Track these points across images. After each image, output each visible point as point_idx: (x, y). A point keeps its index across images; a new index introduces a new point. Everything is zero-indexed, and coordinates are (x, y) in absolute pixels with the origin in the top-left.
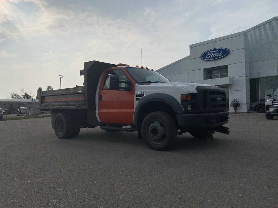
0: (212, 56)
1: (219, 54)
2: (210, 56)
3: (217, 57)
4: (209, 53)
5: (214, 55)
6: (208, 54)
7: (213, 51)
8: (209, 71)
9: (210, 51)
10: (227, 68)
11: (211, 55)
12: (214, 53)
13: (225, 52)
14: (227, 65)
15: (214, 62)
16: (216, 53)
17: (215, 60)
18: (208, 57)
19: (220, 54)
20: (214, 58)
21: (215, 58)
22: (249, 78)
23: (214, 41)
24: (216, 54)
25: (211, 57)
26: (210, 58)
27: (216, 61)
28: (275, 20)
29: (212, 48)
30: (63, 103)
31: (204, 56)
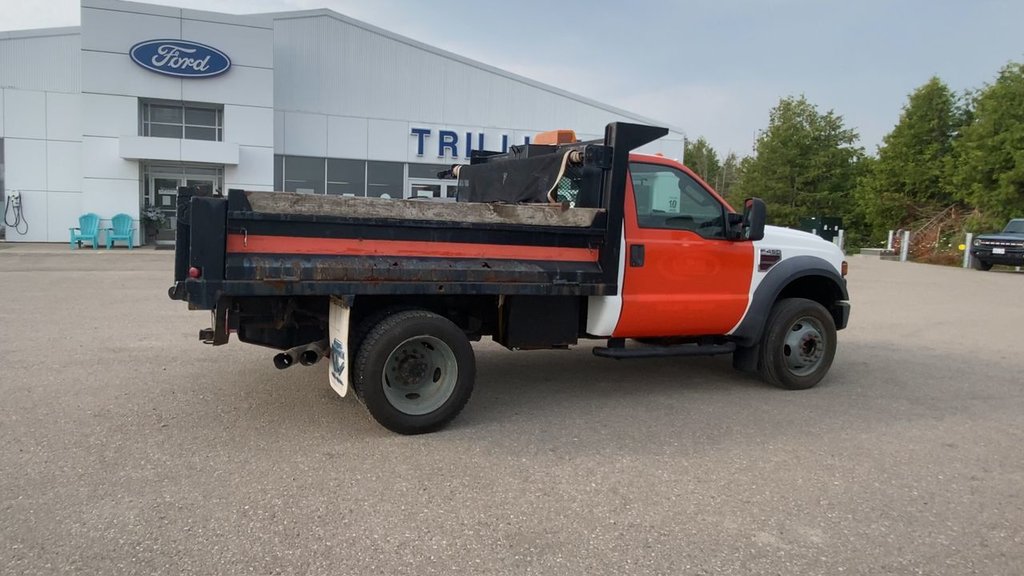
0: (176, 62)
1: (199, 64)
2: (169, 61)
3: (189, 69)
4: (163, 50)
5: (181, 61)
7: (177, 48)
8: (145, 106)
9: (170, 45)
10: (222, 112)
11: (172, 57)
12: (183, 55)
13: (218, 64)
14: (222, 105)
15: (177, 81)
16: (189, 56)
17: (182, 77)
18: (158, 60)
19: (203, 63)
20: (179, 70)
21: (184, 71)
23: (182, 16)
24: (188, 61)
25: (171, 64)
26: (166, 67)
27: (185, 82)
28: (325, 14)
29: (175, 36)
30: (460, 267)
31: (145, 55)
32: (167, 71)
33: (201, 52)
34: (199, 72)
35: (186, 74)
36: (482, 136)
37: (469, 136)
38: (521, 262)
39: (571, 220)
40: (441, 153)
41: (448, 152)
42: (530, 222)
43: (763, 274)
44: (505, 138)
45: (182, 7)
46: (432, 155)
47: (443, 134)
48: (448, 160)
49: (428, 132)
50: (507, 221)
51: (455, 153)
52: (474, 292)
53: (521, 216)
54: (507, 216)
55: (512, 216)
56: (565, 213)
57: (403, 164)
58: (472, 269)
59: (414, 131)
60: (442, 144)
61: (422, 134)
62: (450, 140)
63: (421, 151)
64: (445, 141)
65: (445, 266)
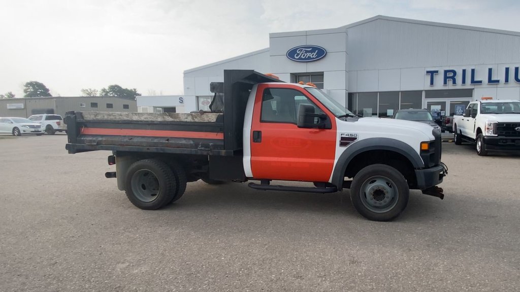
0: (304, 56)
1: (313, 55)
3: (309, 58)
5: (306, 55)
6: (298, 52)
7: (304, 49)
8: (296, 76)
9: (301, 48)
10: (323, 75)
11: (302, 54)
12: (307, 52)
13: (321, 53)
14: (323, 72)
15: (305, 64)
16: (309, 52)
17: (306, 62)
18: (297, 56)
19: (315, 54)
20: (305, 59)
22: (347, 92)
23: (306, 34)
24: (309, 54)
25: (302, 57)
26: (300, 58)
27: (309, 64)
28: (379, 19)
29: (303, 44)
30: (156, 141)
31: (292, 54)
32: (301, 60)
33: (314, 49)
34: (313, 58)
35: (308, 60)
36: (473, 71)
37: (464, 71)
38: (185, 139)
39: (206, 119)
40: (445, 83)
41: (450, 82)
42: (186, 120)
43: (344, 149)
44: (490, 70)
45: (306, 30)
46: (439, 84)
47: (446, 72)
48: (450, 86)
49: (437, 72)
50: (176, 120)
51: (454, 82)
52: (162, 152)
53: (181, 118)
54: (175, 118)
55: (177, 118)
56: (202, 116)
57: (422, 91)
58: (161, 141)
59: (428, 72)
60: (446, 78)
61: (432, 74)
62: (452, 75)
63: (432, 83)
64: (448, 76)
65: (150, 140)
